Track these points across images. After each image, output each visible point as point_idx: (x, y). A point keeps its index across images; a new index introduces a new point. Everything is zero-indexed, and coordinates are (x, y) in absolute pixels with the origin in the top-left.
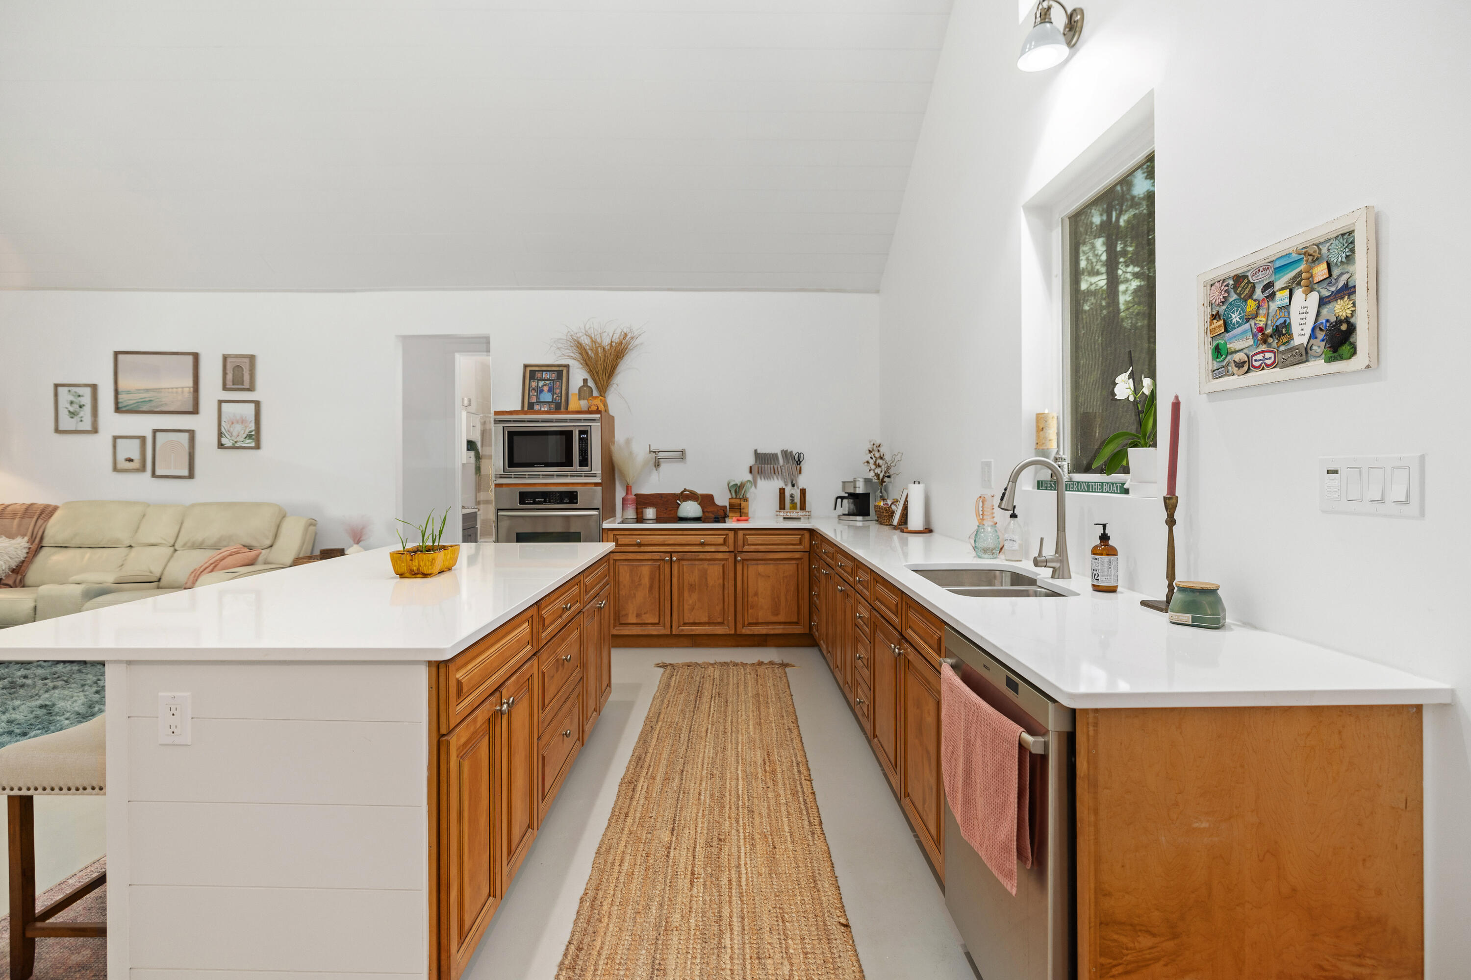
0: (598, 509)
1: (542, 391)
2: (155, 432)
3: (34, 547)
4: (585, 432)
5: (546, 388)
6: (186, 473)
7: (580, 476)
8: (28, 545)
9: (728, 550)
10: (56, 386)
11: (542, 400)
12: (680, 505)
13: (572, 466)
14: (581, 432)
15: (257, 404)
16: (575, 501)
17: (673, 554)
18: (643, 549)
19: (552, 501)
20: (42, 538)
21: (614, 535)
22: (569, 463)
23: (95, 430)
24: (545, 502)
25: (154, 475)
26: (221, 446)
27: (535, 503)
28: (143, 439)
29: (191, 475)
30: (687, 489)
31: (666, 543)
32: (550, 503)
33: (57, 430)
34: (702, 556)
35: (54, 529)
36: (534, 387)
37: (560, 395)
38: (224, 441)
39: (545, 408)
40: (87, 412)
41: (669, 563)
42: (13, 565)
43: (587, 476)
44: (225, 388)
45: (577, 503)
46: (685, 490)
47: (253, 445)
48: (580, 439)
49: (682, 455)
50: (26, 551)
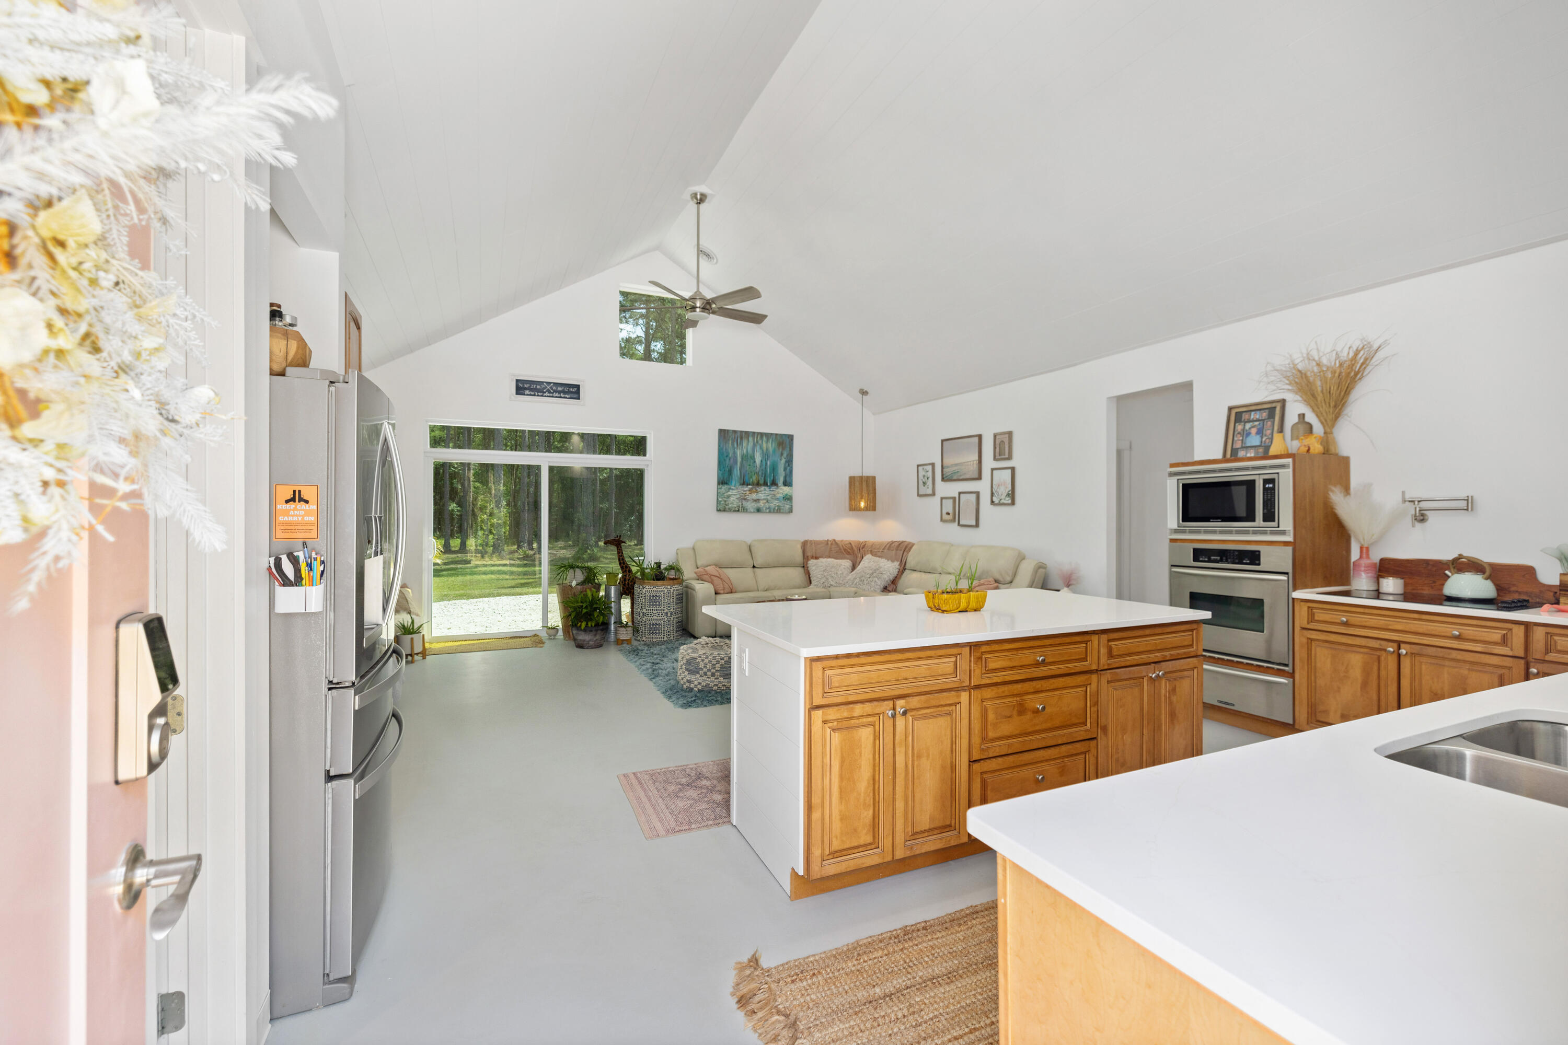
0: (1287, 573)
1: (1249, 434)
2: (960, 493)
3: (901, 569)
4: (1272, 481)
5: (1254, 431)
6: (974, 523)
7: (1265, 533)
8: (898, 567)
9: (1510, 653)
10: (918, 466)
11: (1248, 444)
12: (1449, 577)
13: (1254, 520)
14: (1266, 481)
15: (1013, 469)
16: (1257, 562)
17: (1402, 645)
18: (1351, 631)
19: (1229, 560)
20: (905, 564)
21: (1309, 607)
22: (1251, 517)
23: (934, 494)
24: (1221, 561)
25: (959, 524)
26: (992, 502)
27: (1210, 561)
28: (954, 498)
29: (977, 525)
30: (1465, 555)
31: (1390, 627)
32: (1227, 562)
33: (918, 495)
34: (1454, 654)
35: (912, 559)
36: (1239, 430)
37: (1270, 436)
38: (995, 499)
39: (1251, 454)
40: (930, 482)
41: (1395, 657)
42: (892, 578)
43: (1273, 533)
44: (995, 459)
45: (1259, 564)
46: (1461, 556)
47: (1010, 502)
48: (1265, 489)
49: (1468, 505)
50: (897, 570)
